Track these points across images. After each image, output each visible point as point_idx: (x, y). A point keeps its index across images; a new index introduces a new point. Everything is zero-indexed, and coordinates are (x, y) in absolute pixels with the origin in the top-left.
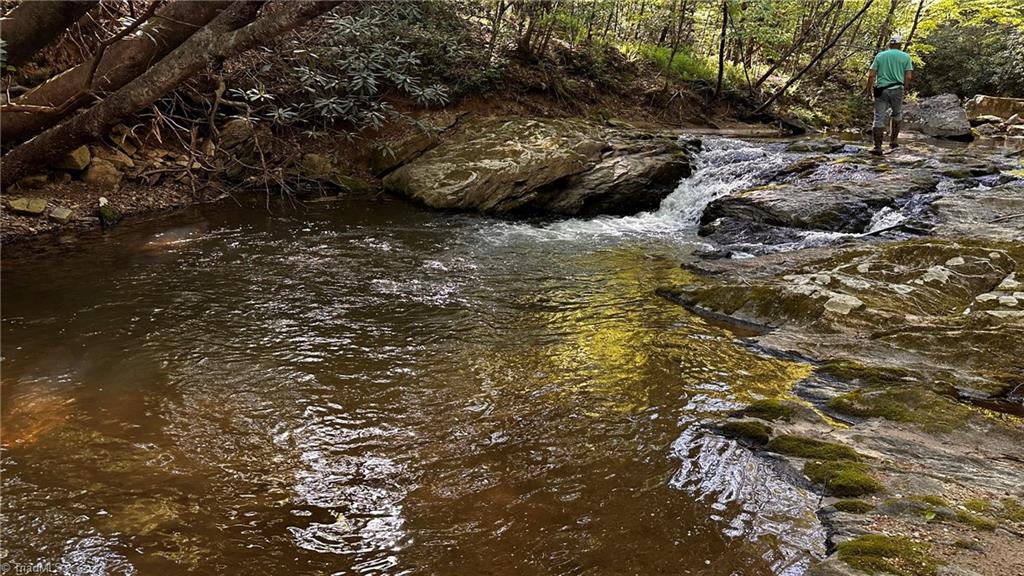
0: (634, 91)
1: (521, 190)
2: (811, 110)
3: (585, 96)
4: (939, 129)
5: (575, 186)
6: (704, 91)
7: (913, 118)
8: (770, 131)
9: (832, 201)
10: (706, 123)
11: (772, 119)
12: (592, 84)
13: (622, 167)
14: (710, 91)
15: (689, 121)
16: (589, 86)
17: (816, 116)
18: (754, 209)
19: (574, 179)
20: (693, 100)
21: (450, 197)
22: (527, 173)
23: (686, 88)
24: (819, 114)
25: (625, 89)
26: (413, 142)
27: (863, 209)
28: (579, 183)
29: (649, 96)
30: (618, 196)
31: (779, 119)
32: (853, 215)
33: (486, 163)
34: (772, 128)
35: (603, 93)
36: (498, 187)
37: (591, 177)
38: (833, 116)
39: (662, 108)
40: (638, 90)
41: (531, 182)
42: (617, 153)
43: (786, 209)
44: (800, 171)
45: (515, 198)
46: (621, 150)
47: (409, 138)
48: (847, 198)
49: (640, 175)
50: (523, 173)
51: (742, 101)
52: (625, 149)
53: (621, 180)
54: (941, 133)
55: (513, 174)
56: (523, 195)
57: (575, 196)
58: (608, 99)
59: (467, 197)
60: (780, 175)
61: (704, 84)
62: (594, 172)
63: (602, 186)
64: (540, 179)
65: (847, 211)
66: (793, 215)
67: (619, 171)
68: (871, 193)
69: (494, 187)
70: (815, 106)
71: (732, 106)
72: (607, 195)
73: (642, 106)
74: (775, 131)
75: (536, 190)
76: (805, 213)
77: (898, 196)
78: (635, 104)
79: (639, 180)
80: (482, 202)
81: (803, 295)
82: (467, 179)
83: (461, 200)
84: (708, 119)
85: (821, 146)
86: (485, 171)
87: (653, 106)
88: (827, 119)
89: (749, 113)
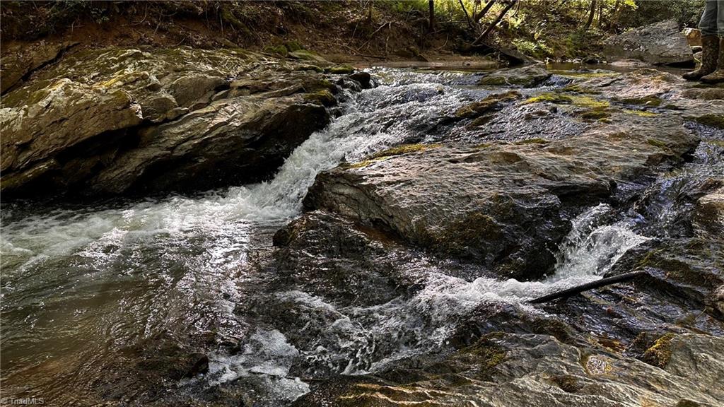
0: (335, 22)
1: (24, 158)
2: (535, 42)
3: (270, 26)
4: (660, 56)
5: (144, 144)
6: (419, 22)
7: (633, 46)
8: (486, 63)
10: (415, 55)
11: (492, 51)
12: (280, 12)
13: (225, 114)
14: (425, 22)
15: (397, 53)
16: (276, 15)
17: (540, 48)
19: (149, 133)
20: (405, 31)
22: (30, 130)
23: (400, 19)
24: (543, 46)
25: (326, 18)
27: (549, 212)
28: (156, 139)
30: (201, 160)
31: (498, 51)
32: (528, 227)
34: (489, 59)
35: (295, 23)
37: (175, 130)
38: (557, 48)
39: (367, 39)
40: (342, 20)
41: (40, 145)
42: (233, 92)
48: (521, 183)
51: (462, 33)
52: (247, 87)
53: (214, 134)
54: (661, 60)
55: (15, 132)
56: (30, 166)
58: (301, 28)
61: (418, 15)
62: (182, 122)
63: (186, 144)
64: (53, 140)
65: (517, 216)
67: (218, 120)
68: (570, 168)
70: (539, 39)
71: (451, 38)
73: (343, 37)
74: (491, 63)
75: (54, 156)
76: (437, 215)
77: (623, 176)
78: (336, 35)
79: (238, 133)
84: (418, 51)
85: (521, 77)
87: (355, 37)
88: (550, 51)
89: (467, 45)
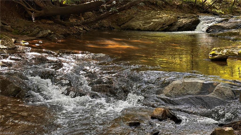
1: (165, 25)
3: (162, 6)
5: (174, 25)
6: (190, 4)
9: (235, 24)
11: (209, 12)
13: (184, 21)
14: (192, 5)
15: (189, 12)
16: (163, 3)
17: (220, 12)
18: (219, 27)
19: (174, 24)
20: (188, 7)
21: (148, 28)
22: (166, 22)
23: (186, 4)
26: (128, 17)
28: (175, 25)
29: (178, 6)
30: (185, 27)
33: (154, 20)
36: (158, 25)
37: (178, 23)
41: (167, 24)
42: (182, 18)
43: (225, 26)
44: (226, 21)
45: (163, 27)
46: (182, 17)
47: (127, 16)
49: (189, 22)
50: (165, 22)
52: (183, 17)
53: (185, 24)
55: (162, 22)
56: (165, 27)
57: (175, 27)
58: (168, 6)
59: (152, 28)
60: (221, 21)
61: (190, 3)
62: (178, 22)
63: (181, 25)
64: (169, 23)
65: (238, 26)
66: (227, 27)
67: (184, 22)
69: (157, 25)
71: (198, 9)
72: (182, 27)
75: (168, 26)
76: (230, 27)
78: (174, 8)
79: (189, 23)
80: (155, 29)
81: (236, 32)
82: (150, 24)
83: (150, 28)
84: (193, 12)
85: (228, 16)
86: (154, 22)
87: (179, 8)
88: (223, 13)
89: (202, 11)
